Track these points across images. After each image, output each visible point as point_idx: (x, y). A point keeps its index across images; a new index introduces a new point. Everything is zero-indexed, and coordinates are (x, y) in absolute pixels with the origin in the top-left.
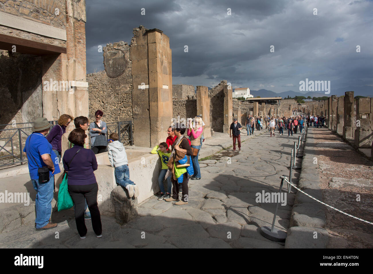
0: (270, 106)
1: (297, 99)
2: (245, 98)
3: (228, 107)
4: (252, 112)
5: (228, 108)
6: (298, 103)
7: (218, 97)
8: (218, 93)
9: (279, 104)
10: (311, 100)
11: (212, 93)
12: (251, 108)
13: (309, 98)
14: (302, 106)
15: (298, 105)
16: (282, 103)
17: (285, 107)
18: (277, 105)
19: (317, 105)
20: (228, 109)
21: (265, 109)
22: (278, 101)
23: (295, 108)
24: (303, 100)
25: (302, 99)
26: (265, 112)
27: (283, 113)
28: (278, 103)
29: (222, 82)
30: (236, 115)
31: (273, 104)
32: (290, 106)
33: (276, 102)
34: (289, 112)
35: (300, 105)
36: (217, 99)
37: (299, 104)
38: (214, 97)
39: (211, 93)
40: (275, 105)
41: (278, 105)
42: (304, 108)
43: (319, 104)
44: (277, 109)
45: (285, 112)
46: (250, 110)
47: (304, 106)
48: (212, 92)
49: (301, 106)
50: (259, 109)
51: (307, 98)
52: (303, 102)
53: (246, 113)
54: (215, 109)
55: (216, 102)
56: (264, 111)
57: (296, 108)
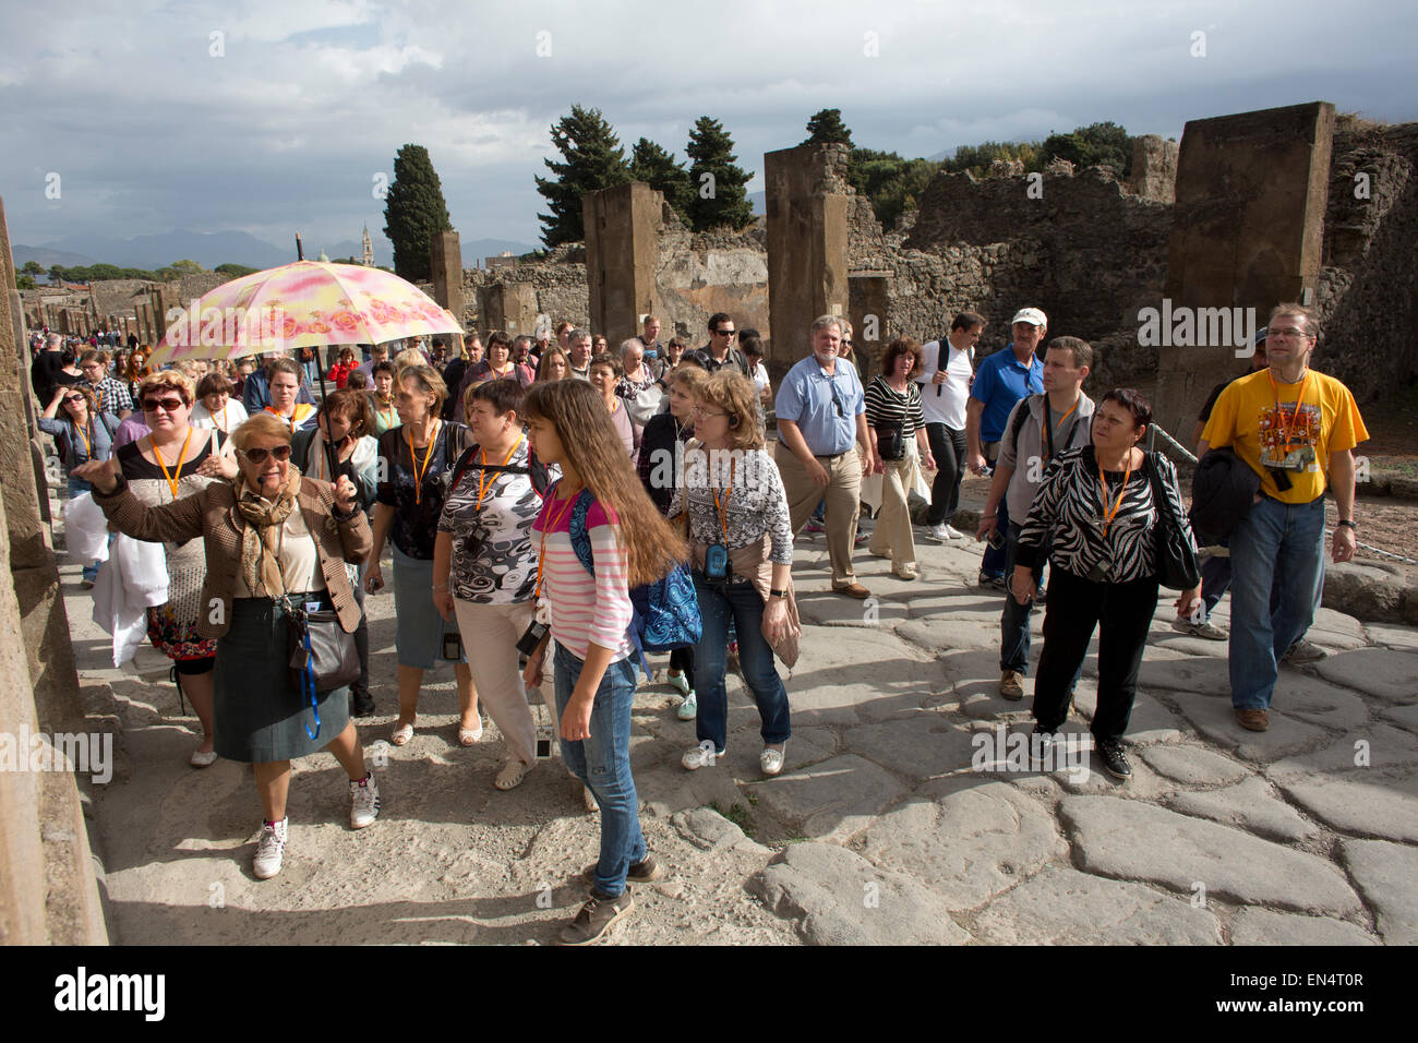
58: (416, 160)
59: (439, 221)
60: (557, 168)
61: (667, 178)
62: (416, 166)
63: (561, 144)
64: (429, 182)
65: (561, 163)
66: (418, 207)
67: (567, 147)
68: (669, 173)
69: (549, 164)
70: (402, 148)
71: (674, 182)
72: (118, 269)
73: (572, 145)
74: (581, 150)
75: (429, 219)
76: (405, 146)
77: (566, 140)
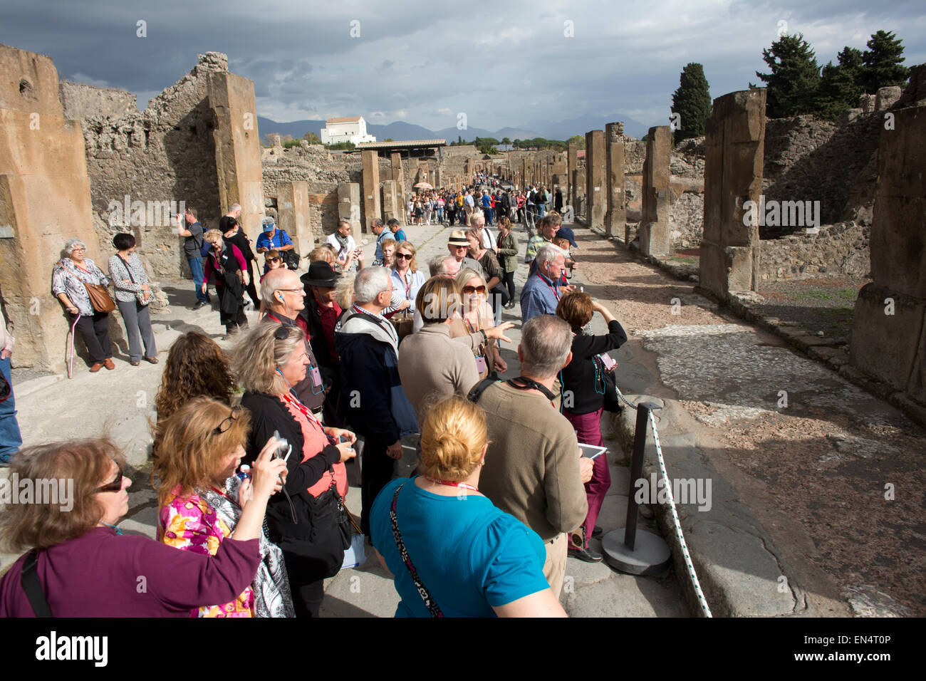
0: (418, 165)
1: (480, 144)
2: (354, 145)
3: (234, 171)
4: (358, 184)
5: (235, 176)
6: (483, 155)
7: (193, 129)
8: (190, 109)
9: (441, 157)
10: (510, 147)
11: (165, 110)
12: (356, 172)
13: (506, 142)
14: (495, 161)
15: (484, 159)
16: (447, 154)
17: (455, 165)
18: (436, 159)
19: (532, 158)
20: (236, 183)
21: (401, 173)
22: (436, 149)
23: (478, 167)
24: (493, 146)
25: (492, 144)
26: (403, 184)
27: (452, 181)
28: (437, 155)
29: (205, 60)
30: (289, 205)
31: (425, 157)
32: (467, 161)
33: (433, 152)
34: (467, 177)
35: (489, 158)
36: (189, 140)
37: (487, 158)
38: (177, 128)
39: (159, 113)
40: (429, 160)
41: (438, 160)
42: (498, 167)
43: (536, 156)
44: (437, 173)
45: (457, 179)
46: (351, 179)
47: (497, 161)
48: (165, 106)
49: (492, 162)
50: (383, 175)
51: (502, 143)
52: (494, 152)
53: (336, 190)
54: (186, 184)
55: (188, 151)
56: (399, 179)
57: (480, 166)
58: (694, 73)
59: (705, 112)
60: (764, 77)
61: (833, 81)
62: (694, 76)
63: (770, 61)
64: (701, 87)
65: (767, 74)
66: (692, 103)
67: (774, 62)
68: (836, 78)
69: (759, 75)
70: (686, 66)
71: (838, 84)
72: (546, 140)
73: (778, 61)
74: (783, 64)
75: (699, 110)
76: (688, 65)
77: (773, 58)
